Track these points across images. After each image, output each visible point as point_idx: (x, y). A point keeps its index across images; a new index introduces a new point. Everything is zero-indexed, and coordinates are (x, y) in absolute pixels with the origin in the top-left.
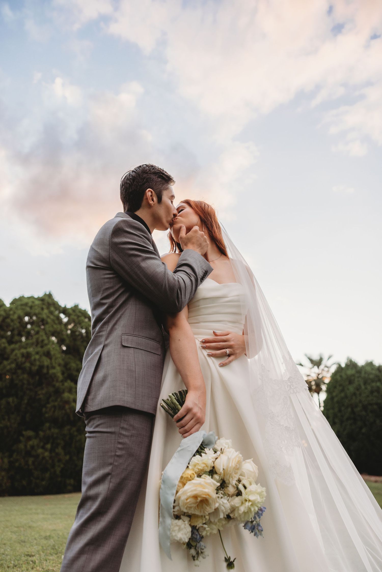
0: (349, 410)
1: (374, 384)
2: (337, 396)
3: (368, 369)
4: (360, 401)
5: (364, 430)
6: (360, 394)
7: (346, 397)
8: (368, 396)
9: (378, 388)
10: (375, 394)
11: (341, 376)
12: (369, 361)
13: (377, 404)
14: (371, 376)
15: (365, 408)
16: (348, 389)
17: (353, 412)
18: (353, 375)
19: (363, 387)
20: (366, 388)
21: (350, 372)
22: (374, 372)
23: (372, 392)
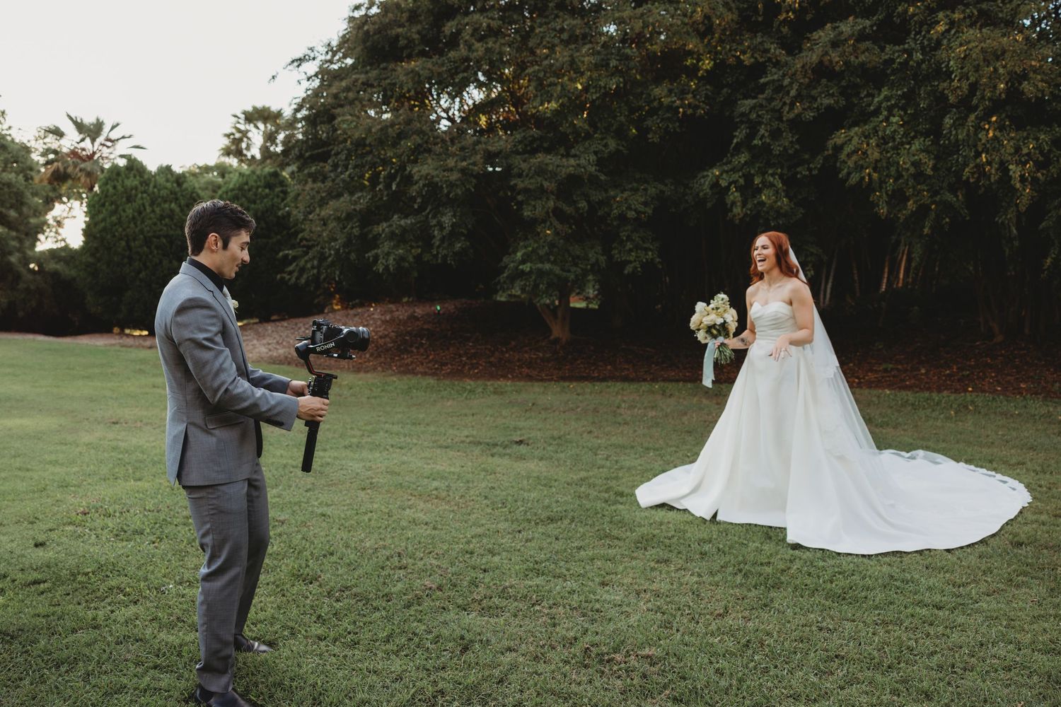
0: (123, 243)
1: (166, 206)
2: (104, 220)
3: (161, 180)
4: (142, 231)
5: (142, 275)
6: (143, 222)
7: (120, 222)
8: (155, 224)
9: (172, 210)
10: (167, 220)
11: (115, 187)
12: (165, 165)
13: (166, 237)
14: (164, 193)
15: (147, 242)
16: (124, 211)
17: (129, 247)
18: (136, 188)
19: (148, 209)
20: (153, 211)
21: (132, 182)
22: (169, 185)
23: (162, 218)
